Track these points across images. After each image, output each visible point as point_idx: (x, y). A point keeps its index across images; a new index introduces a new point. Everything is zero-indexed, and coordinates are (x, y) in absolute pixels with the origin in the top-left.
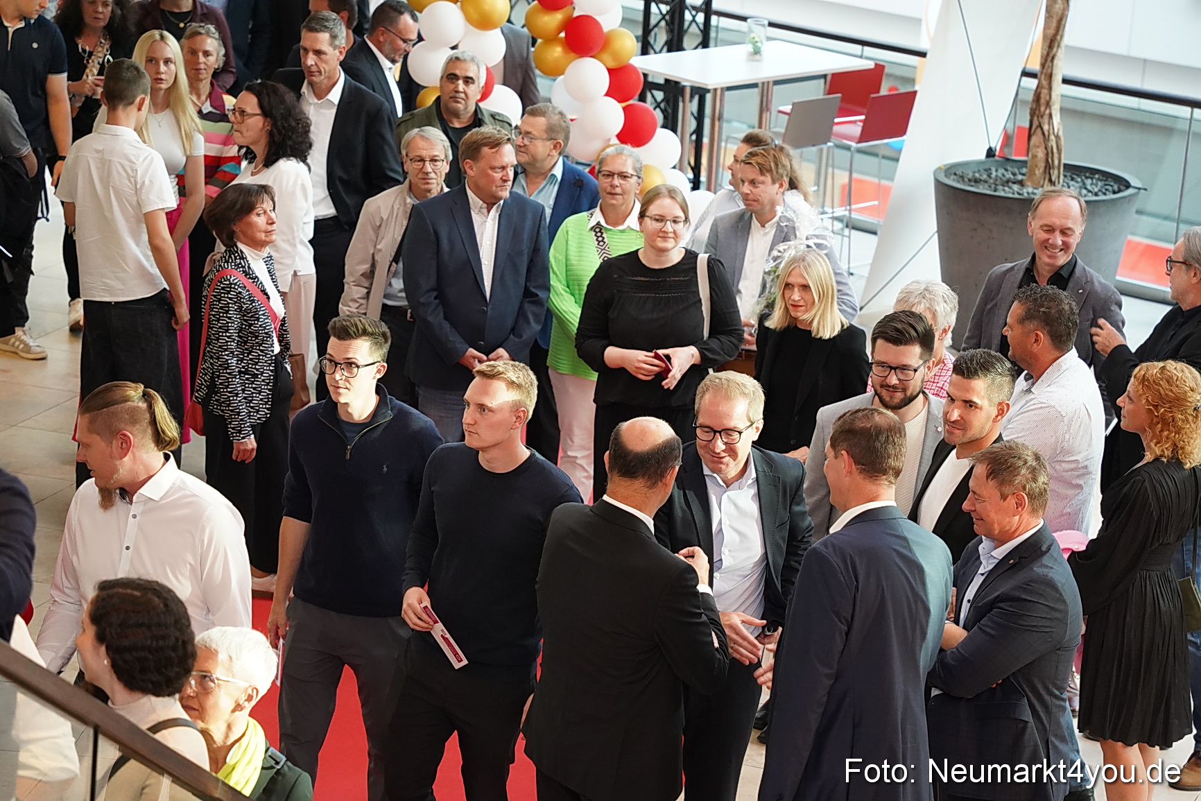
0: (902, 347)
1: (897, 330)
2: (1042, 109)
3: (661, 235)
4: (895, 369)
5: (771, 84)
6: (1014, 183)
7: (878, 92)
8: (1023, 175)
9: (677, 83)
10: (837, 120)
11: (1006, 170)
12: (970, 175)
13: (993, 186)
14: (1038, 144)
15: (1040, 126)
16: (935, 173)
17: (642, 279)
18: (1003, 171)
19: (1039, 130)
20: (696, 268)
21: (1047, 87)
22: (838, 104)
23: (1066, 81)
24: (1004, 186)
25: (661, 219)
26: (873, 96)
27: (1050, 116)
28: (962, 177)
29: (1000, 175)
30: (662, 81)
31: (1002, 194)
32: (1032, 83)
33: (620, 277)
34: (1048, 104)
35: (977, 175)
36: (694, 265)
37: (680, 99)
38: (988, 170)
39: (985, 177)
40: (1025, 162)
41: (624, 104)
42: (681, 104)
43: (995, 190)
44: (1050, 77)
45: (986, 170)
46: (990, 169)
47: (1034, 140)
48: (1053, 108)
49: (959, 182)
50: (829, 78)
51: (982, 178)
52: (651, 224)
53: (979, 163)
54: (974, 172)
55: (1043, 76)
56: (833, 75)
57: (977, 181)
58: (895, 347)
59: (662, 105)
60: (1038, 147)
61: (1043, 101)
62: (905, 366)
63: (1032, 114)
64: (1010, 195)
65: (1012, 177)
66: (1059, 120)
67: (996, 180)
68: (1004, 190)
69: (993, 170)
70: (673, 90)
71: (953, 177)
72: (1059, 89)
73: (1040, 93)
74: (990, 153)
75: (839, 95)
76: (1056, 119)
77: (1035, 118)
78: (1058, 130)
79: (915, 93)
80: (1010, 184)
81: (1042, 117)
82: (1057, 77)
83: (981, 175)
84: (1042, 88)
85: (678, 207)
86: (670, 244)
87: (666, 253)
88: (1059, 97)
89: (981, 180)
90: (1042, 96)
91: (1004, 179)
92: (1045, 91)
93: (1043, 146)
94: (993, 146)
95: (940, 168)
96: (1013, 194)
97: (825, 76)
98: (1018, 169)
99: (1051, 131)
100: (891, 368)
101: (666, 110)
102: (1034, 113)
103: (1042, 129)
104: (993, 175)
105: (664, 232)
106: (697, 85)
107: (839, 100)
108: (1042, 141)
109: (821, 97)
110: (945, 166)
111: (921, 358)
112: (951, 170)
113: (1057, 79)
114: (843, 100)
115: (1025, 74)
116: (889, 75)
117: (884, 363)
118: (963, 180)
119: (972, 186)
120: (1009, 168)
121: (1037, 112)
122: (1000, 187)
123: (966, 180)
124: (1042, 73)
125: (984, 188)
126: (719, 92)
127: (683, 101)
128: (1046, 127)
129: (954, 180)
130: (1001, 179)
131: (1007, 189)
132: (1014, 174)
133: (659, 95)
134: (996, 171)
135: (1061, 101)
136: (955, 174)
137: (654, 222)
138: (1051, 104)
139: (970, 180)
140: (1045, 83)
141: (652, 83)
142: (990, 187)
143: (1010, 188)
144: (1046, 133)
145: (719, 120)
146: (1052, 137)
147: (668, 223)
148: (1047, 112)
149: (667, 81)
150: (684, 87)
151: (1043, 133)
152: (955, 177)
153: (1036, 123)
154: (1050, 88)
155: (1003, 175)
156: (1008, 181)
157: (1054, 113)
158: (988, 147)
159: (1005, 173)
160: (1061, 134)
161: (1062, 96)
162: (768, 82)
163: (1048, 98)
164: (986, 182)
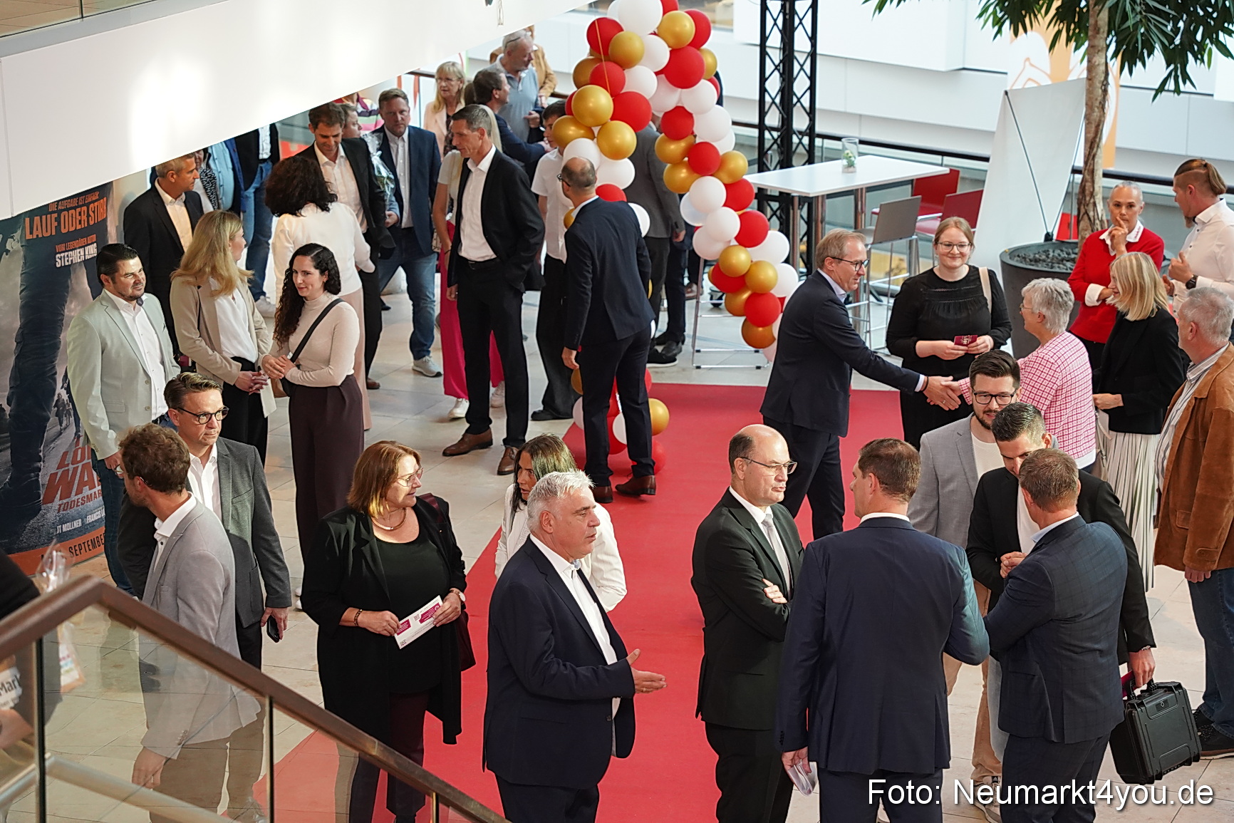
0: (999, 379)
1: (995, 365)
2: (1088, 199)
3: (950, 255)
4: (995, 396)
5: (864, 191)
6: (1068, 261)
7: (955, 192)
8: (1076, 254)
9: (788, 194)
10: (920, 217)
11: (1062, 251)
12: (1032, 257)
13: (1050, 264)
14: (1085, 228)
15: (1086, 213)
16: (1001, 256)
17: (943, 290)
18: (1059, 251)
19: (1086, 216)
20: (979, 278)
21: (1090, 180)
22: (919, 204)
23: (1106, 175)
24: (1059, 264)
25: (950, 245)
26: (948, 195)
27: (1095, 204)
28: (1024, 258)
29: (1057, 255)
30: (777, 194)
31: (1057, 270)
32: (1079, 177)
33: (924, 290)
34: (1092, 195)
35: (1037, 256)
36: (977, 276)
37: (791, 208)
38: (1046, 252)
39: (1044, 257)
40: (1076, 243)
41: (740, 212)
42: (791, 211)
43: (1052, 267)
44: (1092, 172)
45: (1044, 252)
46: (1048, 251)
47: (1082, 224)
48: (1096, 197)
49: (1021, 262)
50: (914, 182)
51: (1041, 258)
52: (942, 249)
53: (1039, 246)
54: (1035, 254)
55: (1086, 171)
56: (917, 179)
57: (1037, 261)
58: (993, 379)
59: (778, 213)
60: (1086, 230)
61: (1087, 192)
62: (1003, 393)
63: (1079, 204)
64: (1064, 271)
65: (1066, 256)
66: (1102, 207)
67: (1053, 259)
68: (1059, 267)
69: (1051, 251)
70: (786, 199)
71: (1016, 258)
72: (1100, 183)
73: (1085, 186)
74: (1048, 237)
75: (920, 196)
76: (1100, 207)
77: (1082, 207)
78: (1102, 215)
79: (982, 191)
80: (1065, 262)
81: (1088, 205)
82: (1098, 172)
83: (1040, 256)
84: (1086, 181)
85: (962, 234)
86: (957, 263)
87: (957, 270)
88: (1101, 189)
89: (1040, 260)
90: (1087, 188)
91: (1060, 258)
92: (1088, 184)
93: (1090, 229)
94: (1050, 231)
95: (1005, 251)
96: (1067, 269)
97: (912, 180)
98: (1072, 249)
99: (1096, 217)
100: (992, 396)
101: (781, 217)
102: (1081, 203)
103: (1088, 215)
104: (1051, 256)
105: (952, 254)
106: (804, 195)
107: (920, 200)
108: (1089, 225)
109: (910, 198)
110: (1009, 249)
111: (1014, 386)
112: (1014, 253)
113: (1099, 173)
114: (923, 200)
115: (1075, 171)
116: (963, 178)
117: (985, 392)
118: (1025, 261)
119: (1033, 265)
120: (1064, 249)
121: (1083, 202)
122: (1056, 265)
123: (1028, 260)
124: (1085, 170)
125: (1042, 266)
126: (820, 199)
127: (793, 209)
128: (1091, 214)
129: (1017, 261)
130: (1057, 258)
131: (1061, 266)
132: (1068, 254)
133: (775, 205)
134: (1054, 252)
135: (1103, 192)
136: (1018, 256)
137: (944, 247)
138: (1094, 194)
139: (1031, 261)
140: (1088, 177)
141: (770, 196)
142: (1048, 265)
143: (1064, 265)
144: (1092, 219)
145: (822, 222)
146: (1097, 222)
147: (955, 247)
148: (1092, 201)
149: (781, 193)
150: (793, 197)
151: (1089, 219)
152: (1019, 259)
153: (1083, 211)
154: (1093, 182)
155: (1059, 255)
156: (1063, 260)
157: (1097, 201)
158: (1045, 232)
159: (1061, 253)
160: (1104, 218)
161: (1103, 187)
162: (862, 189)
163: (1092, 190)
164: (1044, 261)
